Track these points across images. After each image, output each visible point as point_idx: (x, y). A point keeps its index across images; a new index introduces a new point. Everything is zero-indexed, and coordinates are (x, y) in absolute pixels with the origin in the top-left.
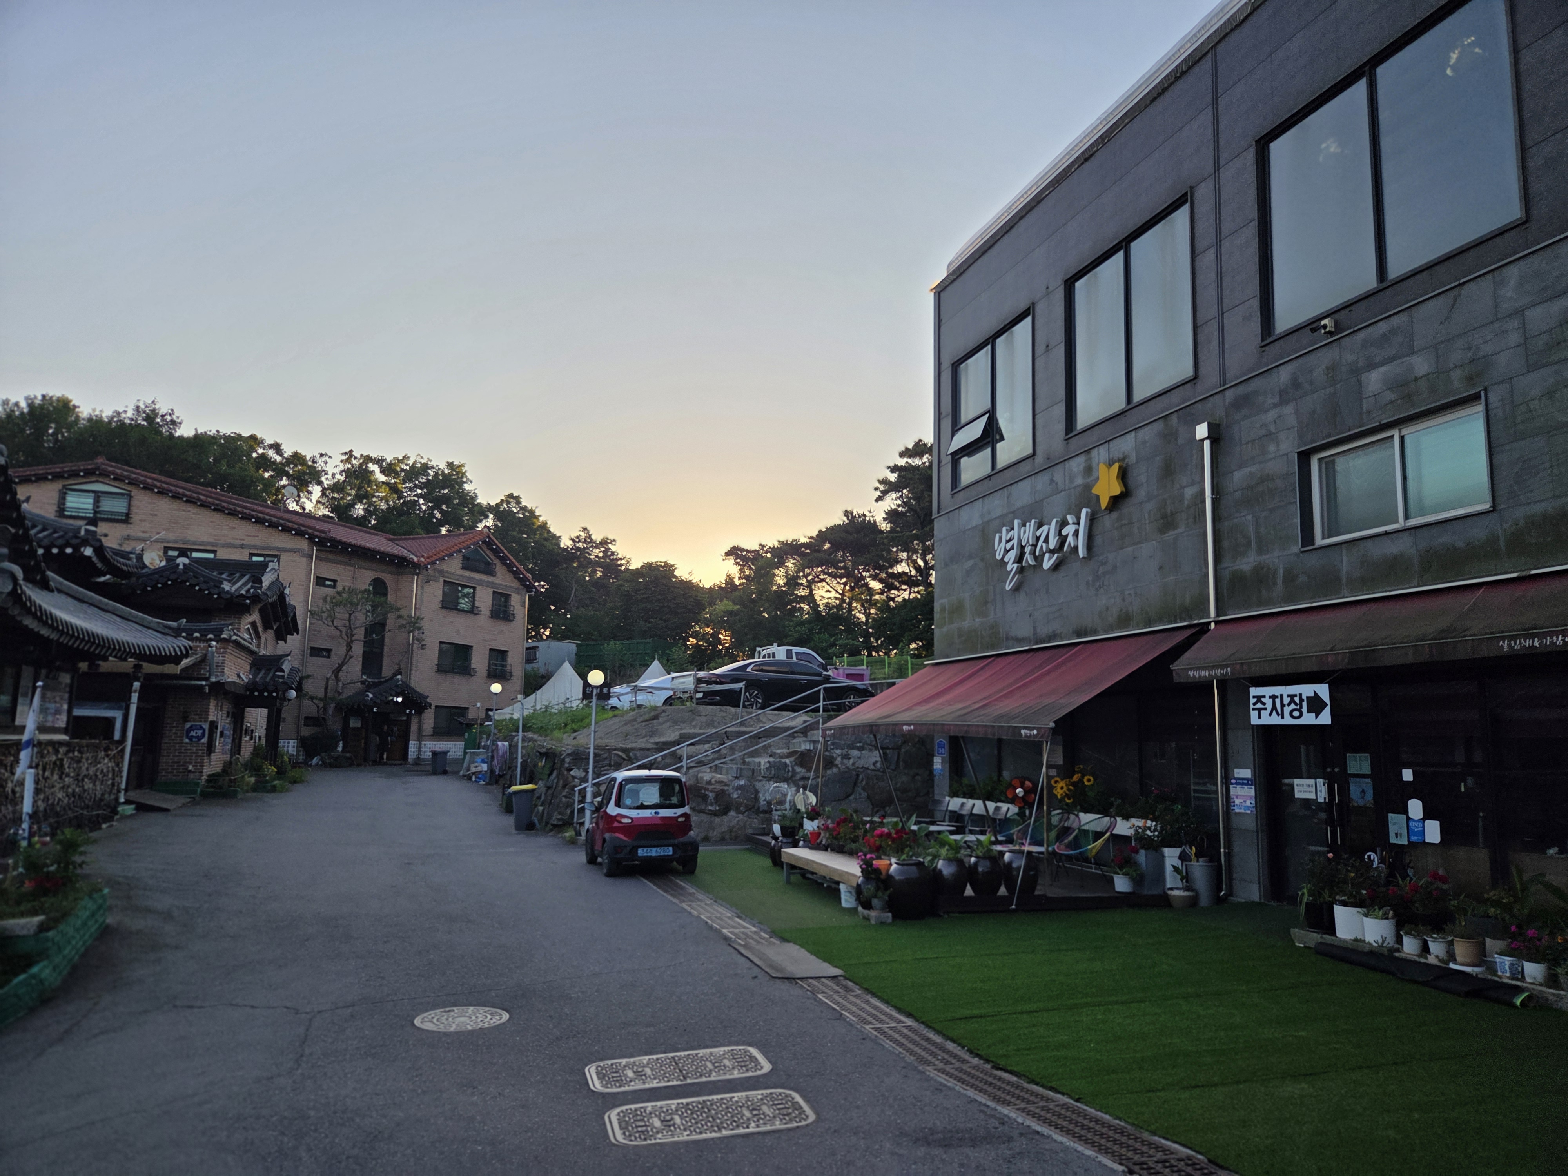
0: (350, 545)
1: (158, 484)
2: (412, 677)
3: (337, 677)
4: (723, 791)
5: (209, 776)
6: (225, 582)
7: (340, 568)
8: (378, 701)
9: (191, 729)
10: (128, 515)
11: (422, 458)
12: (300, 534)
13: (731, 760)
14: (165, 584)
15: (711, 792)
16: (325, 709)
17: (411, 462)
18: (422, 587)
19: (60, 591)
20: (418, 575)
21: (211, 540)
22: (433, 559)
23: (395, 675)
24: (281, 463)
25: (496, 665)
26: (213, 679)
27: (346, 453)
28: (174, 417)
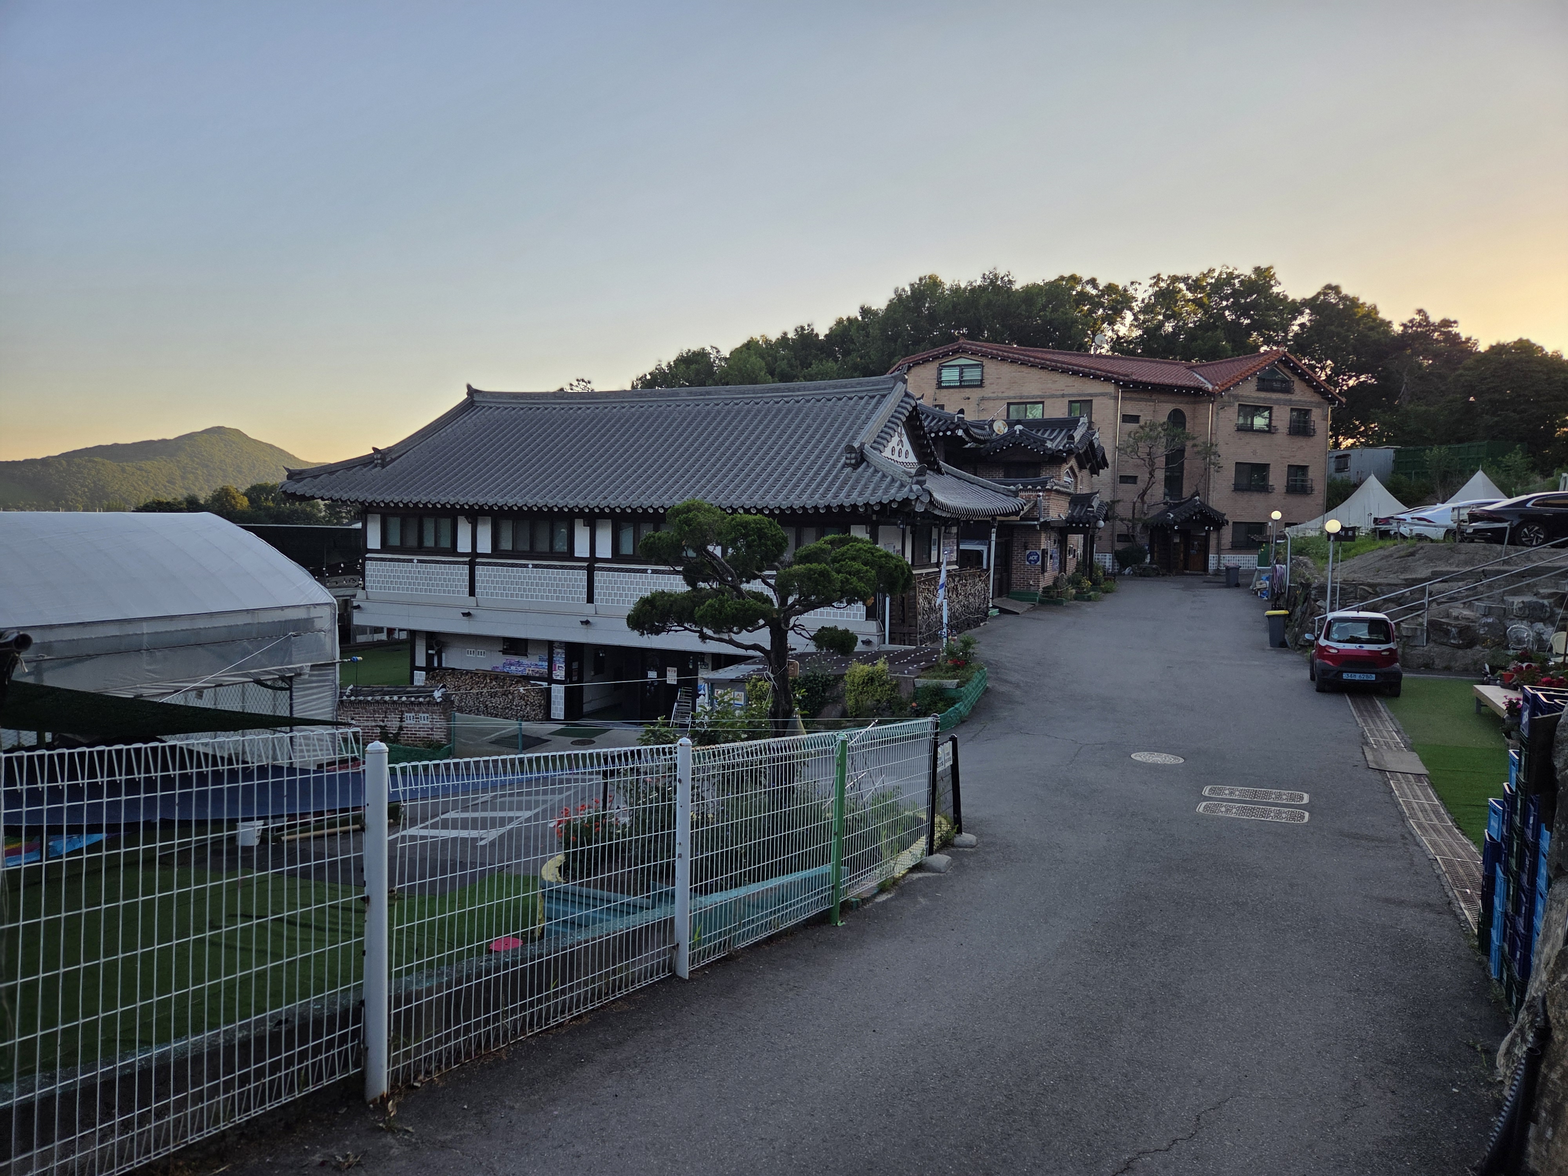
0: (1150, 384)
1: (1000, 353)
2: (1210, 497)
3: (1142, 499)
4: (1468, 627)
5: (1044, 588)
6: (1048, 442)
7: (1143, 404)
8: (1179, 520)
9: (1030, 554)
10: (982, 380)
11: (1228, 268)
12: (1107, 379)
13: (1488, 597)
14: (1008, 447)
15: (1454, 627)
16: (1134, 528)
17: (1216, 274)
18: (1218, 413)
20: (1213, 402)
21: (1040, 393)
22: (1227, 386)
23: (1193, 496)
24: (1097, 296)
25: (1296, 481)
26: (1042, 520)
27: (1154, 277)
28: (1010, 277)
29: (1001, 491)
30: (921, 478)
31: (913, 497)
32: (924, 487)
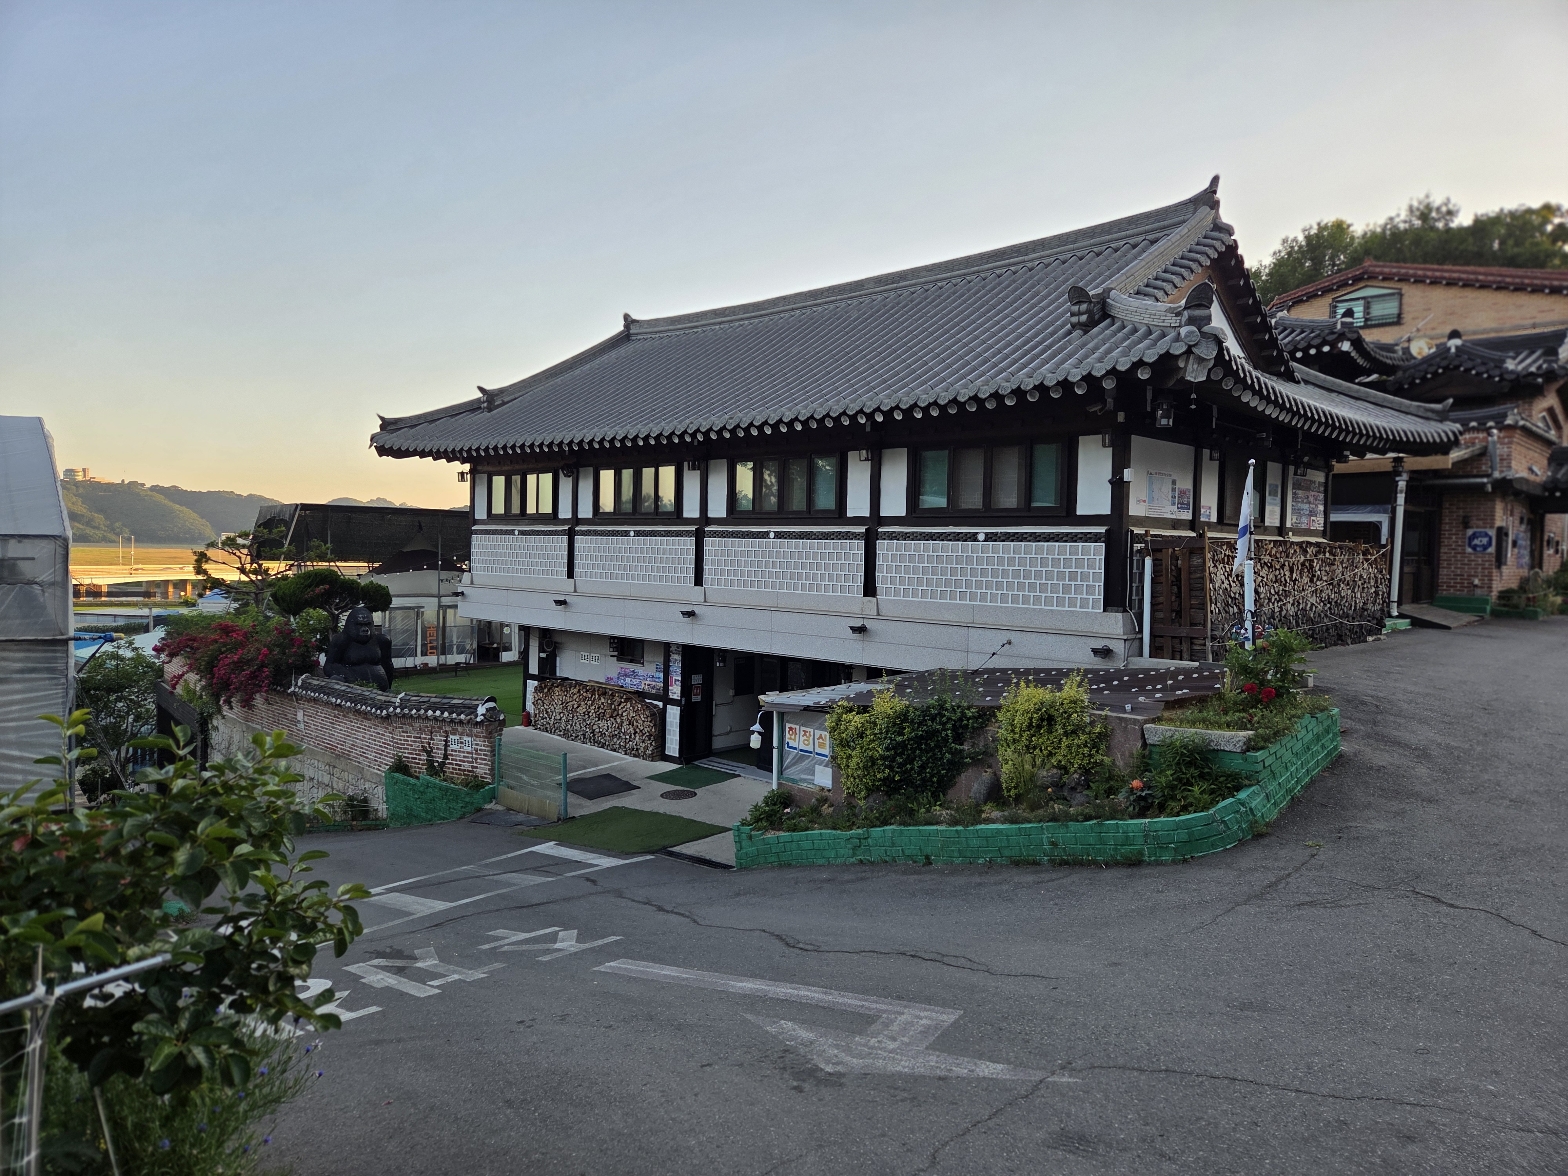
1: (1429, 275)
5: (1501, 592)
6: (1508, 361)
9: (1474, 536)
14: (1435, 374)
19: (1307, 382)
21: (1494, 325)
26: (1497, 475)
29: (1412, 410)
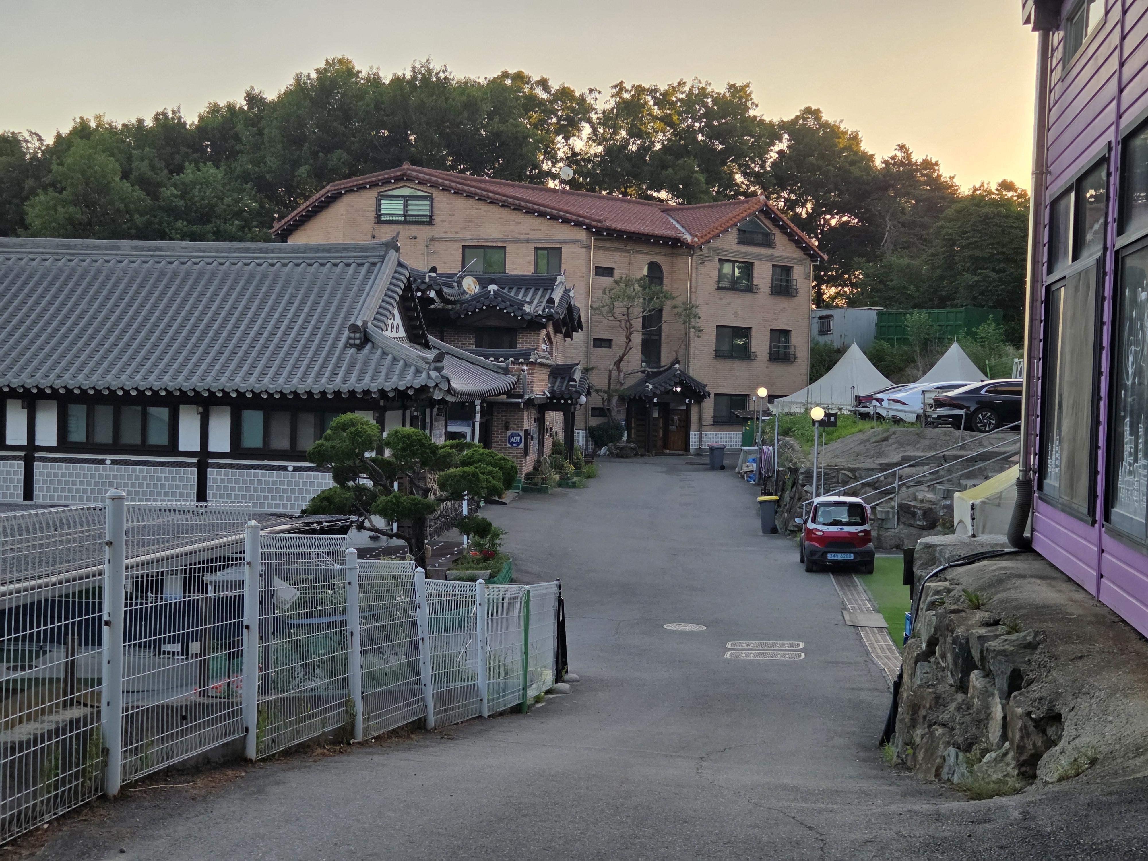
0: (624, 232)
1: (453, 184)
2: (691, 366)
3: (618, 368)
4: (931, 509)
5: (527, 474)
6: (526, 305)
7: (617, 255)
8: (658, 392)
9: (512, 436)
10: (431, 217)
11: (700, 82)
12: (578, 224)
13: (949, 480)
15: (919, 509)
16: (609, 400)
17: (687, 89)
18: (697, 269)
20: (692, 256)
21: (500, 236)
22: (707, 238)
23: (673, 364)
24: (549, 101)
25: (779, 347)
26: (526, 397)
27: (616, 86)
28: (447, 74)
29: (491, 367)
30: (439, 365)
31: (431, 384)
32: (442, 373)
